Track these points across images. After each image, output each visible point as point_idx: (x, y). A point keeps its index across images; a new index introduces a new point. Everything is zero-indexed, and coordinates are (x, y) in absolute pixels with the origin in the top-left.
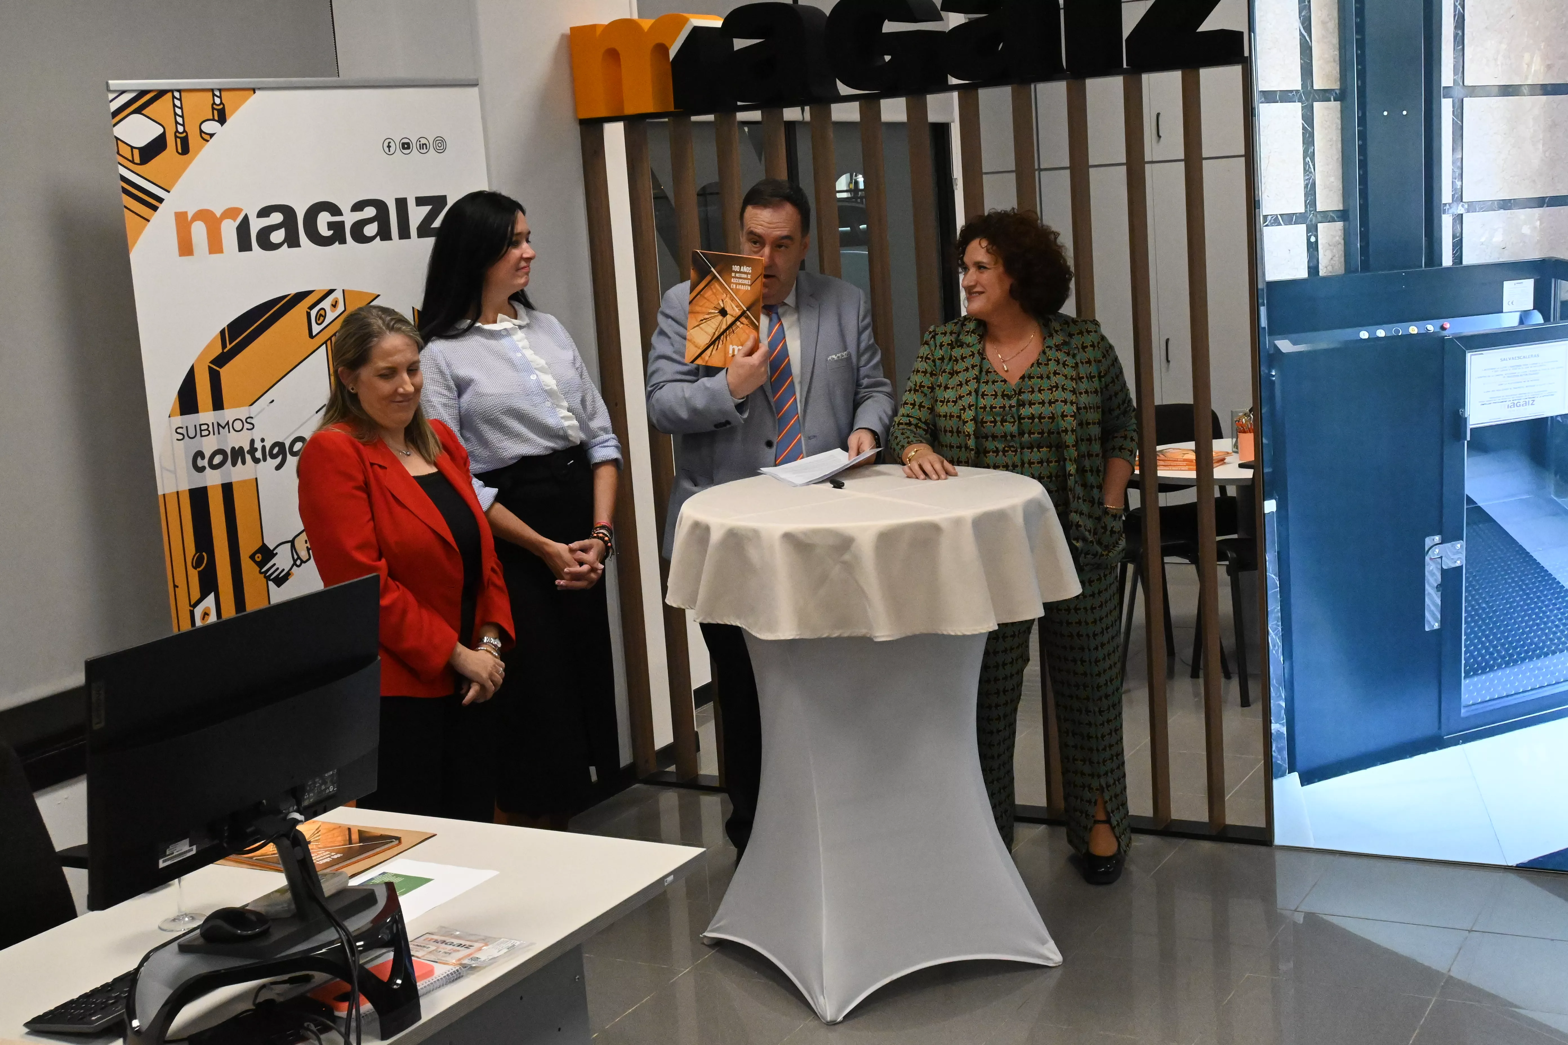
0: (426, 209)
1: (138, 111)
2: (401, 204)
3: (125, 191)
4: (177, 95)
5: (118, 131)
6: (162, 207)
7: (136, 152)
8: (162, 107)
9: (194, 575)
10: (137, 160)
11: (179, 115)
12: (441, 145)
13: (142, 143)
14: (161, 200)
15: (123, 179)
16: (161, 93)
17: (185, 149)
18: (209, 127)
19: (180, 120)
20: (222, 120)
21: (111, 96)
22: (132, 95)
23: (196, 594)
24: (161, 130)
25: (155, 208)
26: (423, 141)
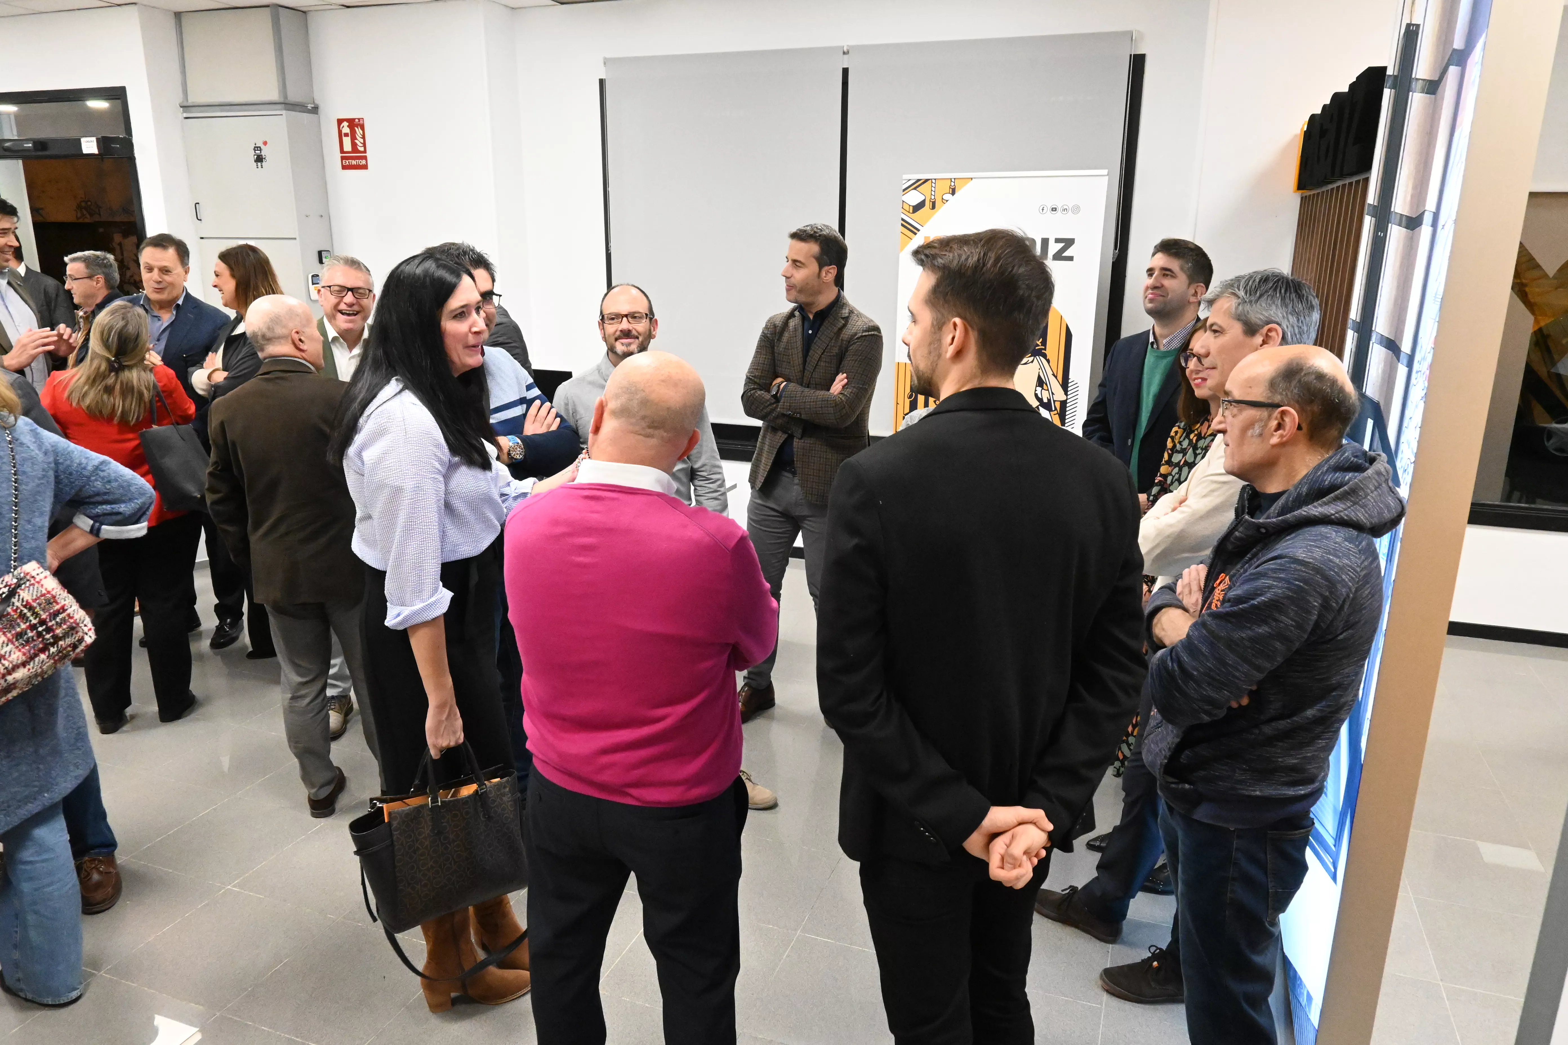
0: (1061, 245)
1: (915, 189)
2: (1045, 242)
3: (902, 225)
4: (934, 181)
5: (905, 198)
6: (918, 233)
7: (911, 208)
8: (926, 187)
9: (908, 401)
10: (911, 211)
11: (933, 191)
12: (1076, 209)
13: (914, 204)
14: (918, 230)
15: (903, 220)
16: (926, 180)
17: (934, 207)
18: (946, 197)
19: (933, 193)
20: (953, 193)
21: (904, 182)
22: (914, 181)
23: (907, 410)
24: (923, 198)
25: (915, 234)
26: (1065, 207)
